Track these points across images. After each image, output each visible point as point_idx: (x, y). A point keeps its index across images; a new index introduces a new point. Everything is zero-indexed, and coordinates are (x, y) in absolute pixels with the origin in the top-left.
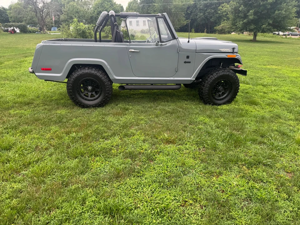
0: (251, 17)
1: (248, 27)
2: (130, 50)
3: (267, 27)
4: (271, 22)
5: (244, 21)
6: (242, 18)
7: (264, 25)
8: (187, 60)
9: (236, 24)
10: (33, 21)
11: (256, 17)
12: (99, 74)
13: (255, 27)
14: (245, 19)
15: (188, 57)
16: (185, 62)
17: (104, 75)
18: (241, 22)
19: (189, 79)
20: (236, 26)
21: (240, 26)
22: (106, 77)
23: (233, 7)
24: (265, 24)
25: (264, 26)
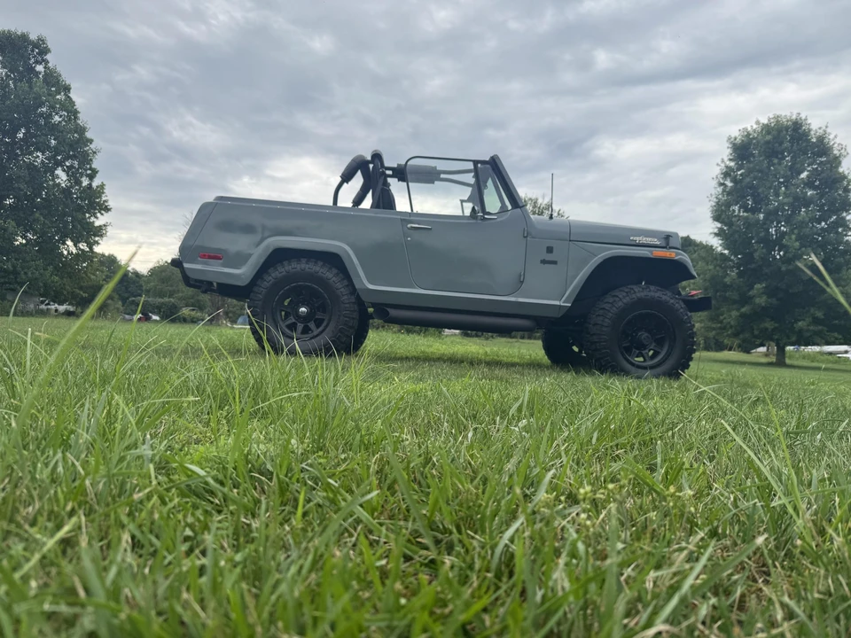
0: (762, 301)
1: (755, 327)
2: (409, 226)
3: (811, 328)
4: (820, 314)
5: (743, 310)
6: (735, 302)
7: (800, 321)
8: (549, 257)
9: (721, 318)
10: (198, 301)
11: (774, 301)
12: (330, 275)
13: (776, 325)
14: (743, 306)
15: (550, 250)
16: (544, 262)
17: (343, 279)
18: (734, 313)
19: (557, 303)
20: (721, 322)
21: (732, 323)
22: (346, 282)
23: (708, 276)
24: (804, 320)
25: (800, 323)
